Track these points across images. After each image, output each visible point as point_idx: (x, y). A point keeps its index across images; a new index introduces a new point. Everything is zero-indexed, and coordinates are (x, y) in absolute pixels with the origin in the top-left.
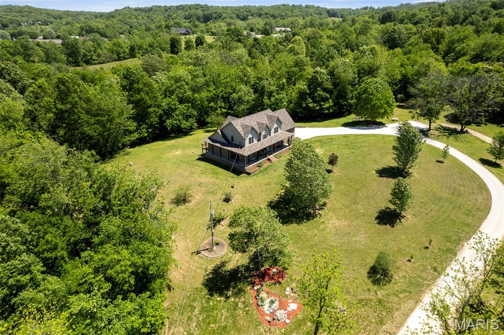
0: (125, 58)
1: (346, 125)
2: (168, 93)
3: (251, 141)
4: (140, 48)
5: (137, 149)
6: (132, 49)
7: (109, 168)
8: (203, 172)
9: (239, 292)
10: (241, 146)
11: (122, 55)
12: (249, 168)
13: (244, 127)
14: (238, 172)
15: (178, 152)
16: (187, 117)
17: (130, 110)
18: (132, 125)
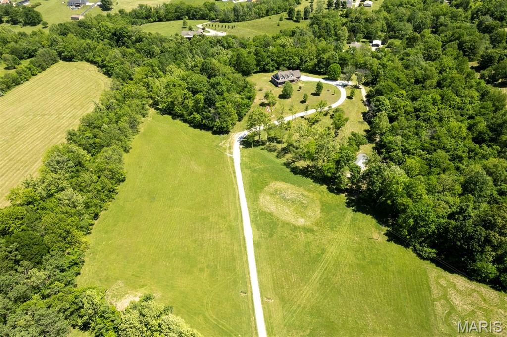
0: (263, 17)
1: (324, 79)
2: (269, 57)
3: (282, 79)
4: (272, 9)
5: (256, 74)
6: (268, 11)
7: (248, 79)
8: (268, 85)
9: (265, 107)
10: (279, 80)
11: (262, 15)
12: (279, 86)
13: (281, 75)
14: (276, 86)
15: (266, 78)
16: (273, 66)
17: (255, 63)
18: (255, 68)
